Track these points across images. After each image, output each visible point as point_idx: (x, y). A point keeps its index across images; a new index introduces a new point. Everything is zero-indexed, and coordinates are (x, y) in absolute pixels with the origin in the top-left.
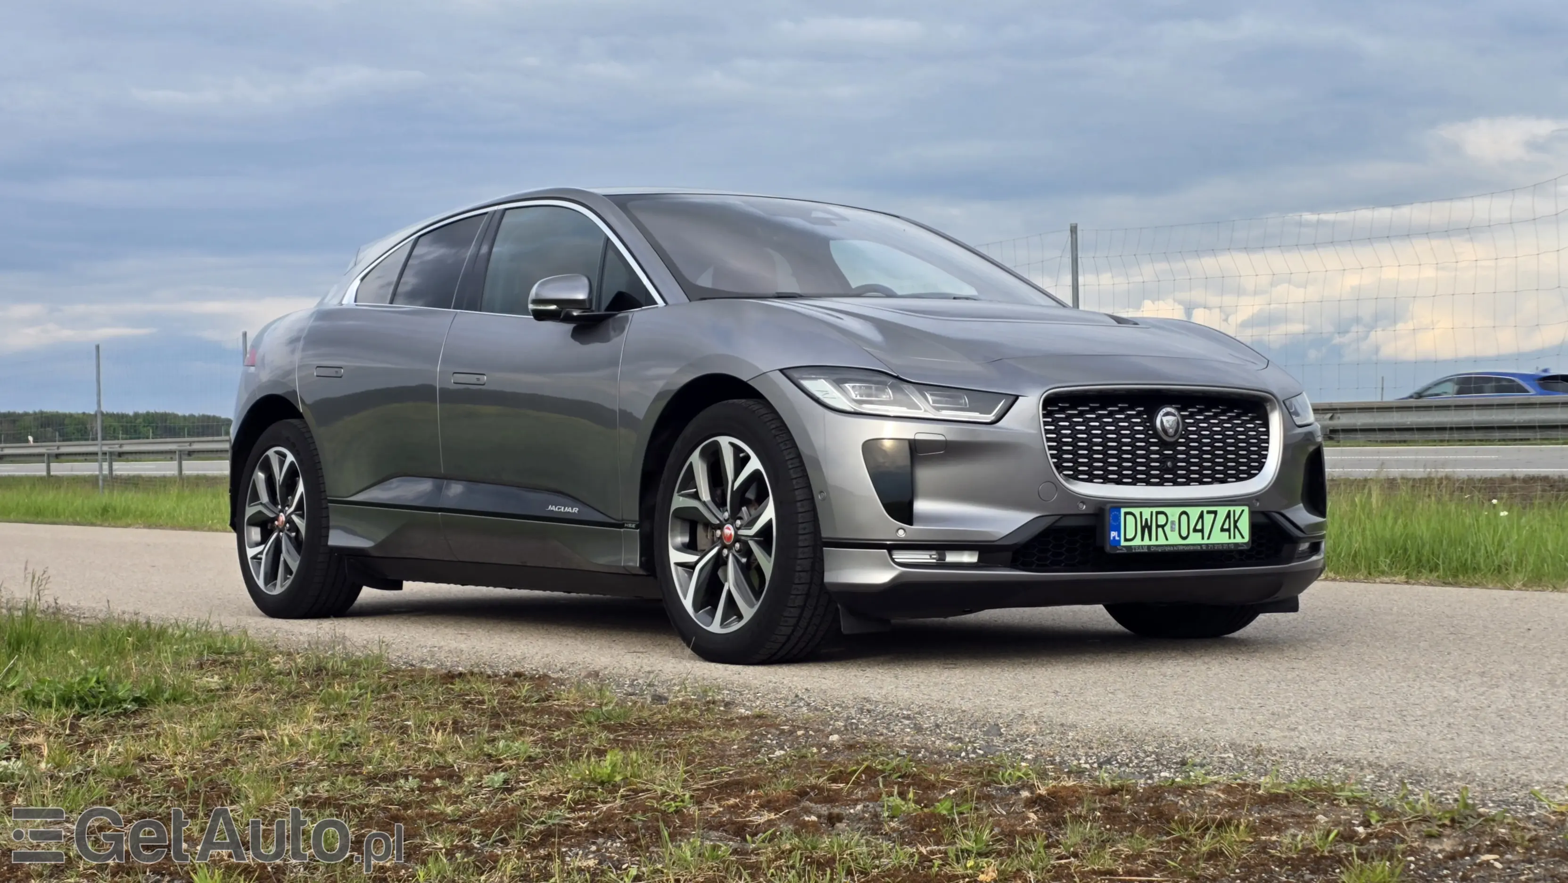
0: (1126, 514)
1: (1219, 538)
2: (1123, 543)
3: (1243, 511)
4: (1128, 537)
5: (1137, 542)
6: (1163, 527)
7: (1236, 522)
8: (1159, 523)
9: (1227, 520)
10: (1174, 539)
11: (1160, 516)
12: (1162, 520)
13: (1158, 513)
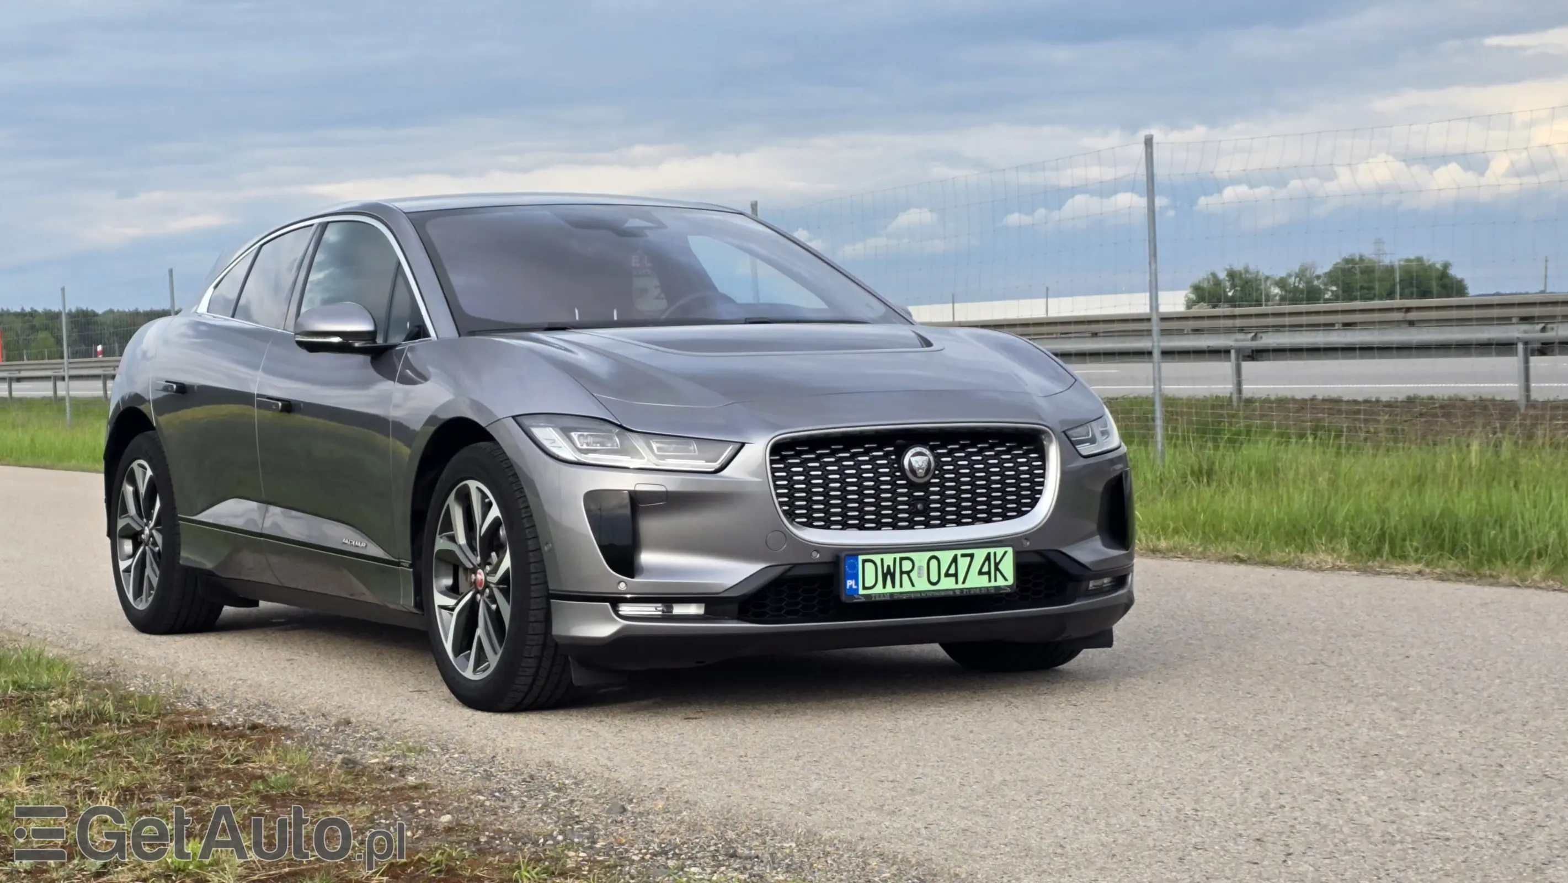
0: (864, 561)
1: (977, 582)
2: (861, 592)
3: (1005, 553)
4: (867, 585)
5: (879, 589)
6: (908, 573)
7: (997, 565)
8: (904, 569)
9: (987, 563)
10: (922, 585)
11: (904, 562)
12: (907, 566)
13: (902, 559)
